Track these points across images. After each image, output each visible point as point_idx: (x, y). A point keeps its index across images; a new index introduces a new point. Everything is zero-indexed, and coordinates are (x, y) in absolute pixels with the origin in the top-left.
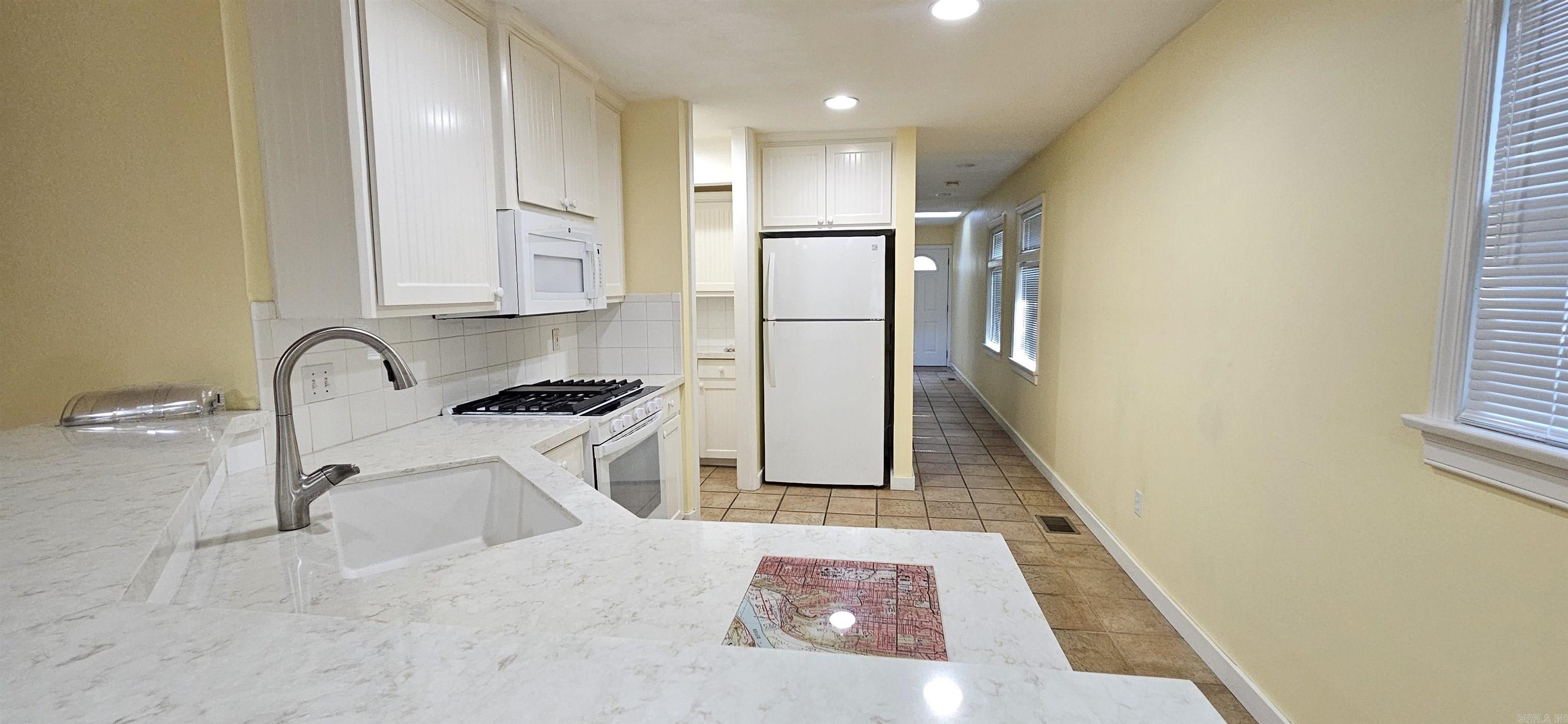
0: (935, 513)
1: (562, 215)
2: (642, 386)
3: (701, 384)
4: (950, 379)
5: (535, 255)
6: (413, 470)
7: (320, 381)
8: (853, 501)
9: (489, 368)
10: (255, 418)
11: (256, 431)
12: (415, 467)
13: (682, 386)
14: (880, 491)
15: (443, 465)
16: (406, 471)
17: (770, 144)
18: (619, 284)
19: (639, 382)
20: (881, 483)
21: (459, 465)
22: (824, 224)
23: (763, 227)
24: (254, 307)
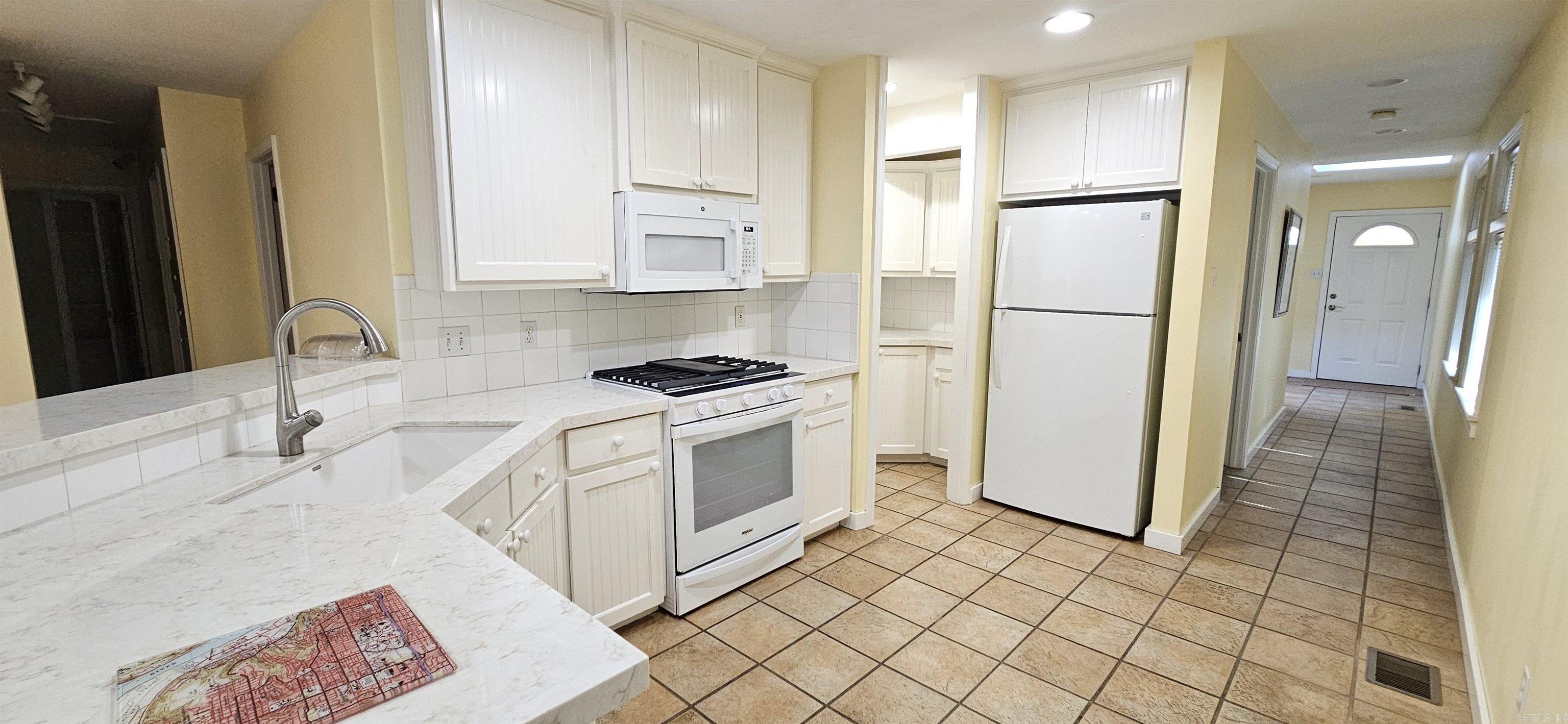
0: (1185, 594)
1: (698, 194)
2: (786, 371)
3: (936, 375)
4: (1404, 408)
5: (647, 235)
6: (457, 423)
7: (455, 340)
8: (1073, 547)
9: (646, 339)
10: (388, 365)
11: (394, 375)
12: (459, 420)
13: (855, 375)
14: (1126, 543)
15: (481, 423)
16: (452, 423)
17: (1017, 92)
18: (800, 263)
19: (784, 367)
20: (1131, 534)
21: (493, 425)
22: (1080, 187)
23: (1003, 196)
24: (396, 279)
